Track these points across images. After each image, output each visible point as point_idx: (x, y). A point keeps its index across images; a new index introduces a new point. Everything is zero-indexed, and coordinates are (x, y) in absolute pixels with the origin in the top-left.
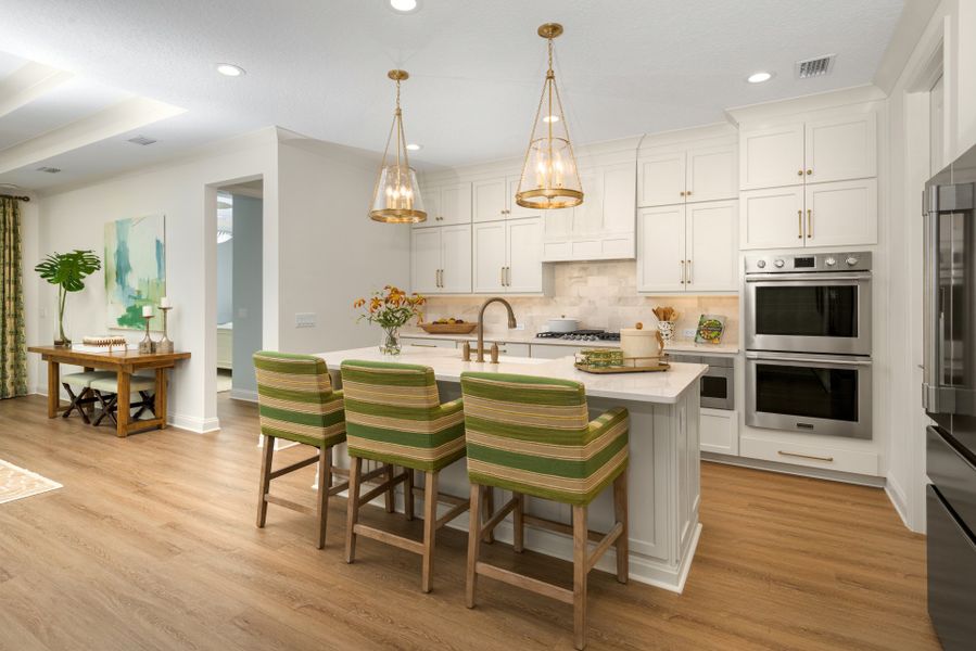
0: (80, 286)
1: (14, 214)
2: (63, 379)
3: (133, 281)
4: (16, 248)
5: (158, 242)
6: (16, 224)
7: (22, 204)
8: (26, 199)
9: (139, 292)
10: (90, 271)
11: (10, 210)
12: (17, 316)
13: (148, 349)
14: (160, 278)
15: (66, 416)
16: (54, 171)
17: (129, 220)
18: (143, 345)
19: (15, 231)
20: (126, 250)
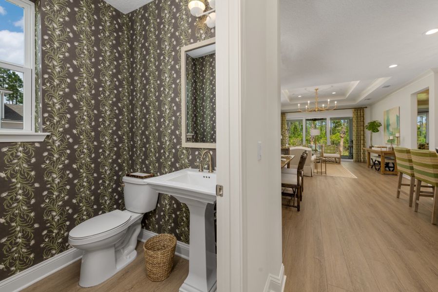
0: (378, 131)
1: (363, 112)
2: (371, 157)
3: (391, 129)
4: (363, 122)
5: (397, 116)
6: (363, 115)
7: (365, 109)
8: (366, 107)
9: (392, 132)
10: (379, 126)
11: (362, 111)
12: (364, 140)
13: (391, 149)
14: (397, 127)
15: (372, 167)
16: (369, 99)
17: (389, 110)
18: (390, 148)
19: (363, 117)
20: (389, 119)
